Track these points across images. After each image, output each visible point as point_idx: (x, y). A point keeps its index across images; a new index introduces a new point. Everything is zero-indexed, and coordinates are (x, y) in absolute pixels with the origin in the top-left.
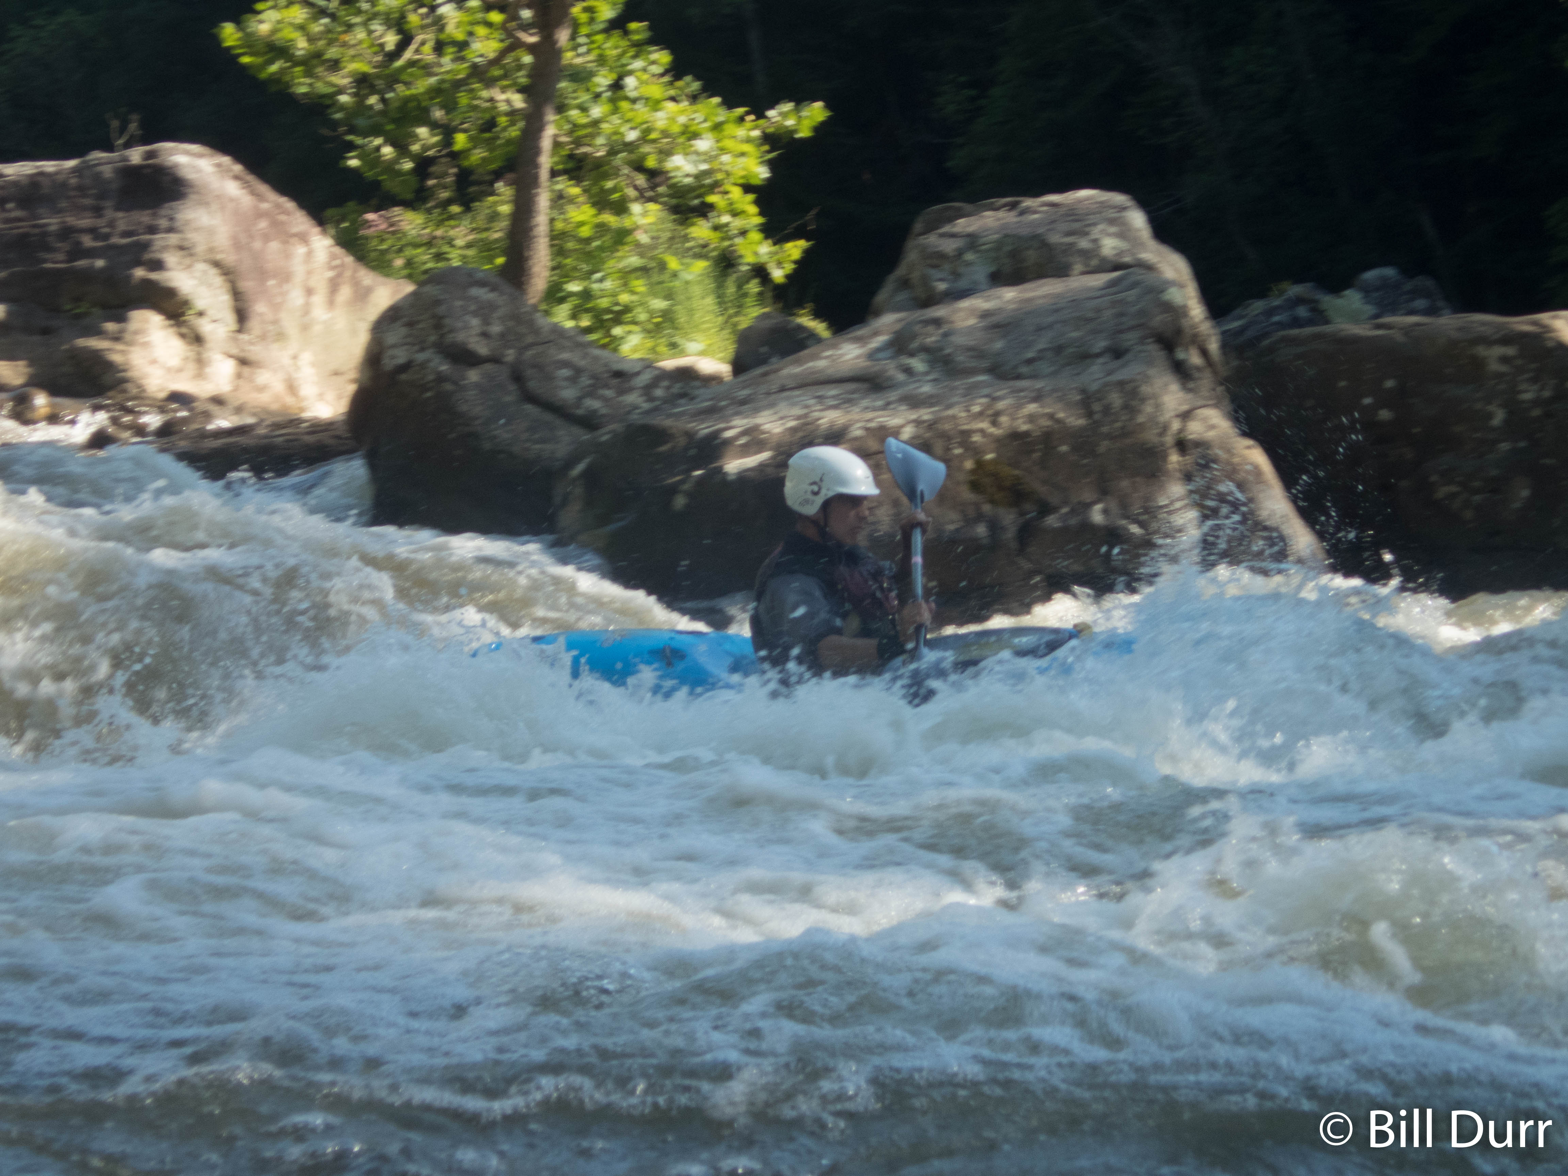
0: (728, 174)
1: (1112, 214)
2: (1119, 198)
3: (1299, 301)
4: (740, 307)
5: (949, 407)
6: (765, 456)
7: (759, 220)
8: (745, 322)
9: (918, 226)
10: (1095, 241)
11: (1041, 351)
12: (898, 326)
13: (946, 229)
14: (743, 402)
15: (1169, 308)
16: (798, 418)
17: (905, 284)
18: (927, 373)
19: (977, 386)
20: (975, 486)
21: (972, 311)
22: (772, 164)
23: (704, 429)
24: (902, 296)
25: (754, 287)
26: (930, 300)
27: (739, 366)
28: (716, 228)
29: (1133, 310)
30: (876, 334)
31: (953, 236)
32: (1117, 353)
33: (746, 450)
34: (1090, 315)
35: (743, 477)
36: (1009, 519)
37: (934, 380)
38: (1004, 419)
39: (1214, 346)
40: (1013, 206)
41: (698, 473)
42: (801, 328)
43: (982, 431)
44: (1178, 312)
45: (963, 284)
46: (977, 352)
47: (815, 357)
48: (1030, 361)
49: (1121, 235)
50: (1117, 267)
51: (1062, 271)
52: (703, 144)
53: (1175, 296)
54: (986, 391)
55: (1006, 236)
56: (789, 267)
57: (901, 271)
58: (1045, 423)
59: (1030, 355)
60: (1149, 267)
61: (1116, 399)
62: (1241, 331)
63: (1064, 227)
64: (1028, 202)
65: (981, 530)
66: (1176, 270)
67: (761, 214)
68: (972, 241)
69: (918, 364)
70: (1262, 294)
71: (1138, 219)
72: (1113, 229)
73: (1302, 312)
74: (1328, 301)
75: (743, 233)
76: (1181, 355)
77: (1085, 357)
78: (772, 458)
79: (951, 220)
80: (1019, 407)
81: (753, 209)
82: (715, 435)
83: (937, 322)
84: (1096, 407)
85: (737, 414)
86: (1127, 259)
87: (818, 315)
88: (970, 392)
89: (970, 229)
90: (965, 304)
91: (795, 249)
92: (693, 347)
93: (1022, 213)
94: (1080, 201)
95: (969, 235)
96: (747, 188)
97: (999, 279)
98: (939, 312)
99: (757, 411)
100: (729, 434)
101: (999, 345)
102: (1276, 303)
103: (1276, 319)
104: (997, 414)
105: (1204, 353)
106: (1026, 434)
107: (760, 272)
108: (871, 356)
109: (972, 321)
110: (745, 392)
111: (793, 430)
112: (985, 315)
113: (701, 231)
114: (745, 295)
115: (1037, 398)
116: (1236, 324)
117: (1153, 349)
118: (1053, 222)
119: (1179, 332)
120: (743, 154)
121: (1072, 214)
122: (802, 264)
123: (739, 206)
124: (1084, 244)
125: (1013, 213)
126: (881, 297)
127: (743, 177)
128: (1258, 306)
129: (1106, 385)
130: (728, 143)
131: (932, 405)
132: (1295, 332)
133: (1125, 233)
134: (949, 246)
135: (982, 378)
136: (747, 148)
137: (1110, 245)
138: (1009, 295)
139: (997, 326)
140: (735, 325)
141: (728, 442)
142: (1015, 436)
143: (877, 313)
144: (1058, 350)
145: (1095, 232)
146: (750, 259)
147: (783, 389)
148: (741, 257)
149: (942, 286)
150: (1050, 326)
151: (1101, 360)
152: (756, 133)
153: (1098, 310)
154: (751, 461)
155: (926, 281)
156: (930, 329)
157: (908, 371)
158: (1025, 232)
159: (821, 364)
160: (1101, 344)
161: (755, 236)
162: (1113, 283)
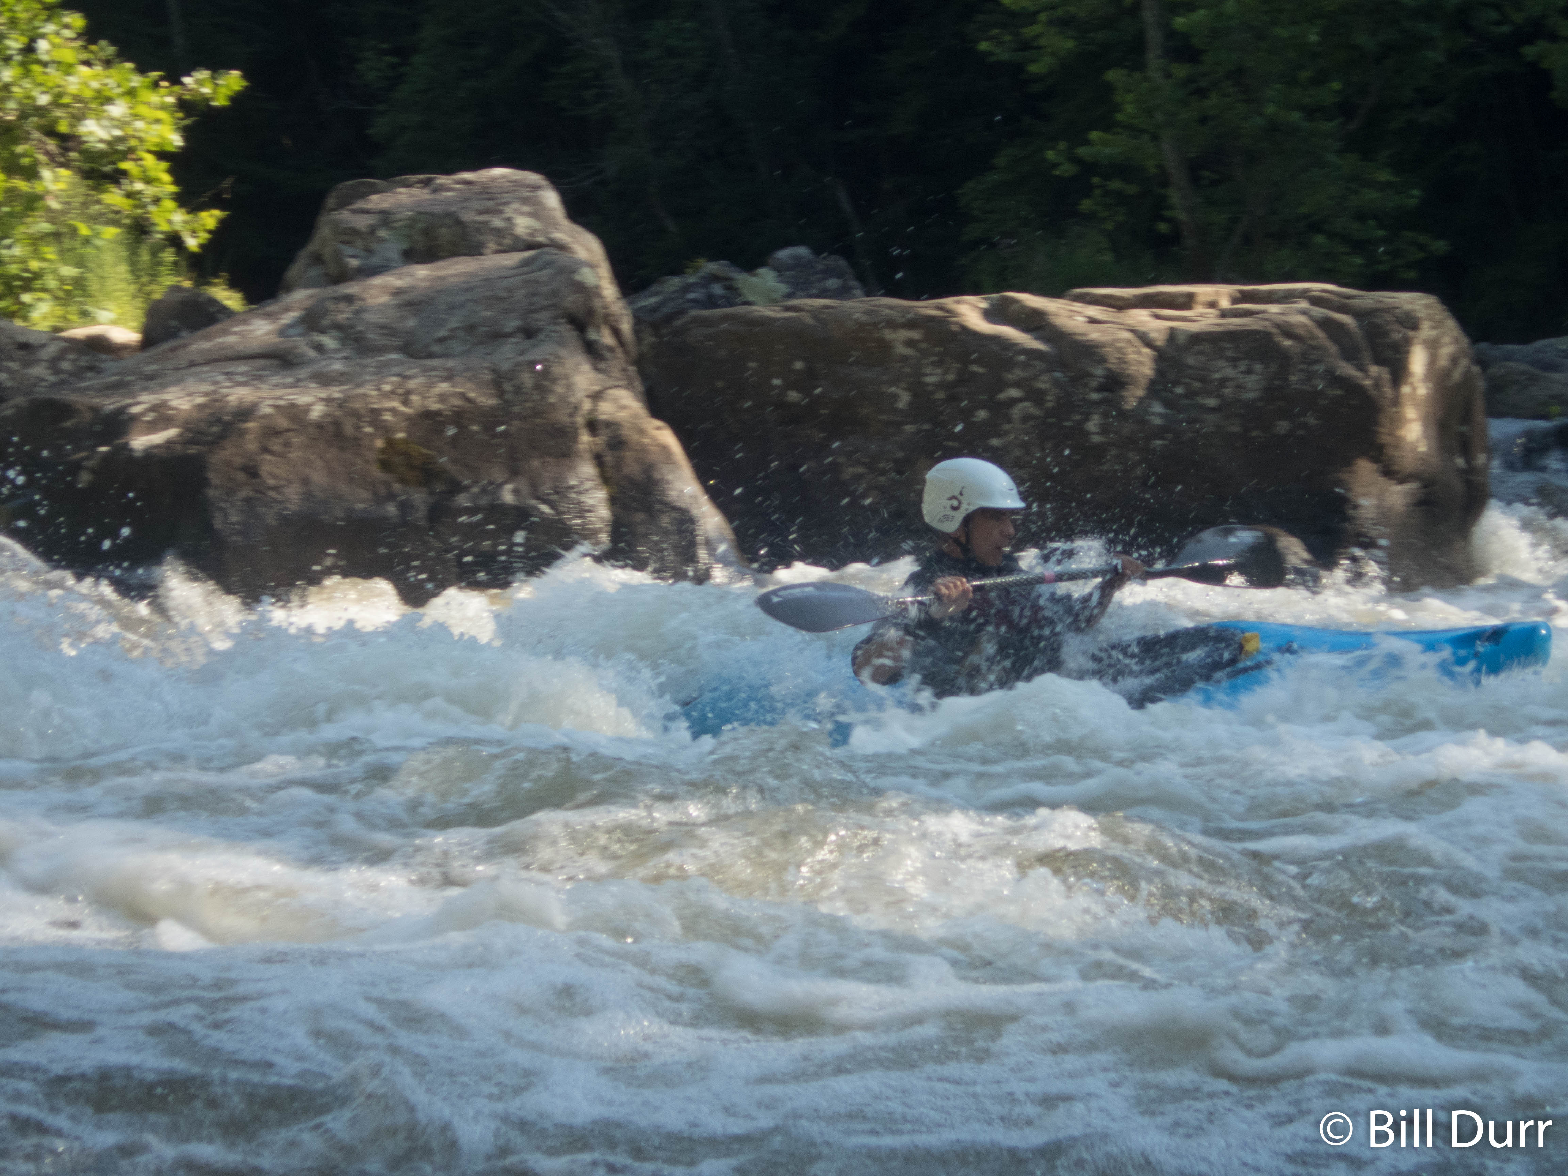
0: (141, 140)
1: (526, 193)
2: (533, 177)
3: (715, 278)
4: (154, 276)
5: (359, 385)
6: (171, 433)
7: (173, 189)
8: (158, 293)
9: (331, 202)
10: (509, 220)
11: (451, 330)
12: (309, 303)
13: (360, 204)
14: (151, 378)
15: (581, 288)
16: (206, 394)
17: (317, 259)
18: (337, 351)
19: (388, 364)
20: (385, 465)
21: (384, 289)
22: (187, 132)
23: (110, 404)
24: (314, 272)
25: (169, 256)
26: (342, 276)
27: (149, 340)
28: (129, 195)
29: (545, 290)
30: (287, 309)
31: (367, 212)
32: (529, 333)
33: (153, 427)
34: (504, 294)
35: (150, 454)
36: (419, 498)
37: (346, 358)
38: (415, 398)
39: (626, 326)
40: (426, 183)
41: (104, 449)
42: (213, 302)
43: (393, 410)
44: (589, 292)
45: (375, 260)
46: (389, 330)
47: (226, 332)
48: (441, 340)
49: (534, 215)
50: (530, 246)
51: (475, 250)
52: (118, 110)
53: (587, 276)
54: (397, 370)
55: (420, 213)
56: (204, 236)
57: (313, 246)
58: (458, 402)
59: (443, 333)
60: (561, 247)
61: (527, 380)
62: (655, 309)
63: (477, 205)
64: (442, 180)
65: (391, 509)
66: (589, 250)
67: (176, 182)
68: (385, 217)
69: (329, 341)
70: (677, 271)
71: (551, 199)
72: (526, 209)
73: (717, 289)
74: (742, 279)
75: (157, 201)
76: (592, 335)
77: (497, 336)
78: (180, 435)
79: (364, 196)
80: (430, 385)
81: (167, 178)
82: (121, 411)
83: (349, 299)
84: (508, 387)
85: (145, 389)
86: (541, 239)
87: (233, 284)
88: (381, 370)
89: (385, 205)
90: (378, 281)
91: (210, 218)
92: (104, 315)
93: (435, 191)
94: (493, 179)
95: (383, 212)
96: (162, 155)
97: (412, 256)
98: (352, 288)
99: (164, 387)
100: (135, 410)
101: (411, 323)
102: (692, 280)
103: (691, 296)
104: (408, 392)
105: (616, 333)
106: (438, 413)
107: (175, 240)
108: (283, 332)
109: (384, 299)
110: (154, 367)
111: (201, 407)
112: (398, 292)
113: (114, 198)
114: (159, 264)
115: (449, 377)
116: (652, 301)
117: (566, 330)
118: (467, 200)
119: (591, 312)
120: (158, 121)
121: (487, 192)
122: (218, 235)
123: (153, 174)
124: (497, 222)
125: (425, 191)
126: (293, 272)
127: (157, 145)
128: (674, 283)
129: (518, 364)
130: (142, 110)
131: (341, 383)
132: (706, 313)
133: (538, 212)
134: (362, 222)
135: (393, 356)
136: (162, 115)
137: (523, 225)
138: (422, 272)
139: (409, 304)
140: (149, 294)
141: (134, 418)
142: (428, 415)
143: (289, 289)
144: (470, 328)
145: (509, 211)
146: (164, 227)
147: (192, 364)
148: (154, 224)
149: (354, 263)
150: (462, 305)
151: (513, 340)
152: (171, 100)
153: (510, 290)
154: (158, 438)
155: (338, 257)
156: (343, 306)
157: (319, 348)
158: (438, 209)
159: (231, 339)
160: (512, 324)
161: (169, 204)
162: (526, 263)
